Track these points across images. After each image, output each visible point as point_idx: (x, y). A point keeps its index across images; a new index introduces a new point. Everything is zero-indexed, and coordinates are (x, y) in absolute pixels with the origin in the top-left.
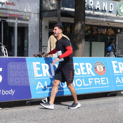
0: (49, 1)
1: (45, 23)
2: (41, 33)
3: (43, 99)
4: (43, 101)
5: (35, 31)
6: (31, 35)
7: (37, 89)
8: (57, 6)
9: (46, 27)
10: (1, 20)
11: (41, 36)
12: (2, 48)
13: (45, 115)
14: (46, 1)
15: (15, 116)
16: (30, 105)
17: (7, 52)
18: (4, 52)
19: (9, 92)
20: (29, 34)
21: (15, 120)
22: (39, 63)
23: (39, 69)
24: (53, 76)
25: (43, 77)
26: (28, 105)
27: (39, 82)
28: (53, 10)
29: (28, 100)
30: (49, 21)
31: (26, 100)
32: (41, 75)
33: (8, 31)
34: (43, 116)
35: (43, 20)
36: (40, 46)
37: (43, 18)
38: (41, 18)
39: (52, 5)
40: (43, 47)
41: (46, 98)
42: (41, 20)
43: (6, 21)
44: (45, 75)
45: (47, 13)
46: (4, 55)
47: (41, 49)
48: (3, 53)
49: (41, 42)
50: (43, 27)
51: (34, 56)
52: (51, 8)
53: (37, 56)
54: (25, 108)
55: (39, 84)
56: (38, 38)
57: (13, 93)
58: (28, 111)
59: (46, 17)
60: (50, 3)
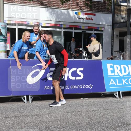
0: (120, 15)
1: (116, 32)
2: (113, 41)
3: (115, 93)
4: (114, 94)
5: (108, 39)
6: (104, 42)
7: (110, 84)
8: (127, 18)
9: (117, 36)
10: (82, 32)
11: (113, 43)
12: (83, 53)
13: (117, 105)
14: (117, 15)
15: (93, 105)
16: (104, 97)
17: (87, 56)
18: (85, 55)
19: (88, 87)
20: (103, 42)
21: (93, 108)
22: (112, 65)
23: (112, 69)
24: (123, 75)
25: (115, 75)
26: (102, 97)
27: (112, 80)
28: (123, 22)
29: (103, 93)
30: (120, 31)
31: (101, 93)
32: (113, 74)
33: (86, 40)
34: (115, 106)
35: (114, 30)
36: (111, 51)
37: (115, 29)
38: (113, 29)
39: (123, 18)
40: (115, 52)
41: (117, 92)
42: (113, 30)
43: (85, 32)
44: (116, 74)
45: (118, 24)
46: (84, 58)
47: (113, 54)
48: (84, 57)
49: (113, 47)
50: (115, 36)
51: (108, 59)
52: (122, 21)
53: (110, 59)
54: (101, 99)
55: (112, 81)
56: (111, 45)
57: (91, 87)
58: (103, 102)
59: (117, 28)
60: (121, 16)
